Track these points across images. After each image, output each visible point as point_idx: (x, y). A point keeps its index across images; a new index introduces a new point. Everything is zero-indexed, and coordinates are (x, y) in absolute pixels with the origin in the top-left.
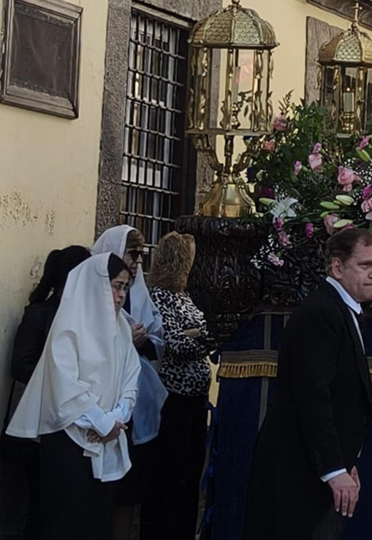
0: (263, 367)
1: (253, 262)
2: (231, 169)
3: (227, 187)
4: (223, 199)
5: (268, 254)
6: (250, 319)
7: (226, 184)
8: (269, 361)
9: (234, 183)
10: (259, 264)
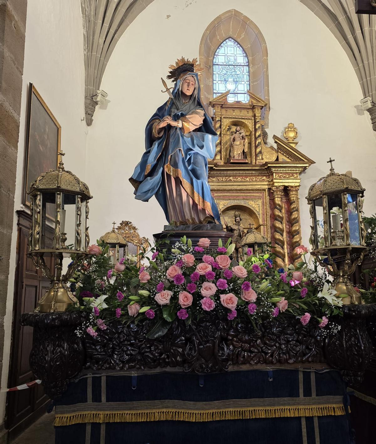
0: (87, 415)
1: (76, 332)
2: (61, 278)
3: (58, 291)
4: (55, 299)
5: (88, 326)
6: (76, 382)
7: (57, 289)
8: (92, 410)
9: (63, 288)
10: (80, 333)
